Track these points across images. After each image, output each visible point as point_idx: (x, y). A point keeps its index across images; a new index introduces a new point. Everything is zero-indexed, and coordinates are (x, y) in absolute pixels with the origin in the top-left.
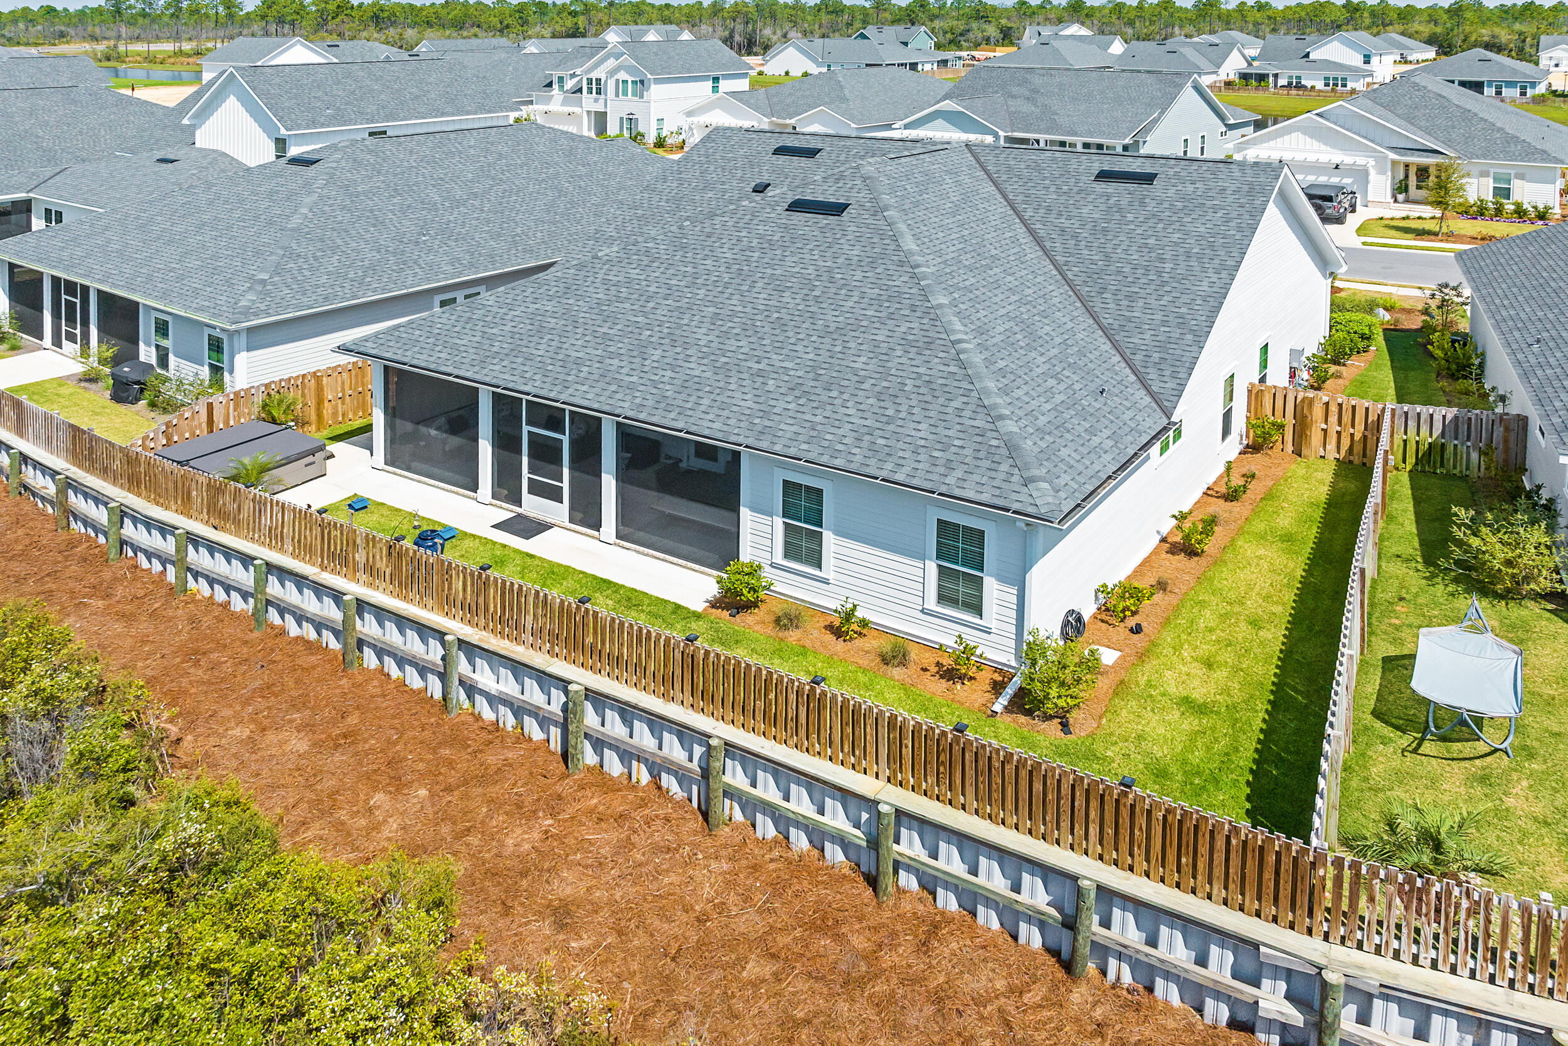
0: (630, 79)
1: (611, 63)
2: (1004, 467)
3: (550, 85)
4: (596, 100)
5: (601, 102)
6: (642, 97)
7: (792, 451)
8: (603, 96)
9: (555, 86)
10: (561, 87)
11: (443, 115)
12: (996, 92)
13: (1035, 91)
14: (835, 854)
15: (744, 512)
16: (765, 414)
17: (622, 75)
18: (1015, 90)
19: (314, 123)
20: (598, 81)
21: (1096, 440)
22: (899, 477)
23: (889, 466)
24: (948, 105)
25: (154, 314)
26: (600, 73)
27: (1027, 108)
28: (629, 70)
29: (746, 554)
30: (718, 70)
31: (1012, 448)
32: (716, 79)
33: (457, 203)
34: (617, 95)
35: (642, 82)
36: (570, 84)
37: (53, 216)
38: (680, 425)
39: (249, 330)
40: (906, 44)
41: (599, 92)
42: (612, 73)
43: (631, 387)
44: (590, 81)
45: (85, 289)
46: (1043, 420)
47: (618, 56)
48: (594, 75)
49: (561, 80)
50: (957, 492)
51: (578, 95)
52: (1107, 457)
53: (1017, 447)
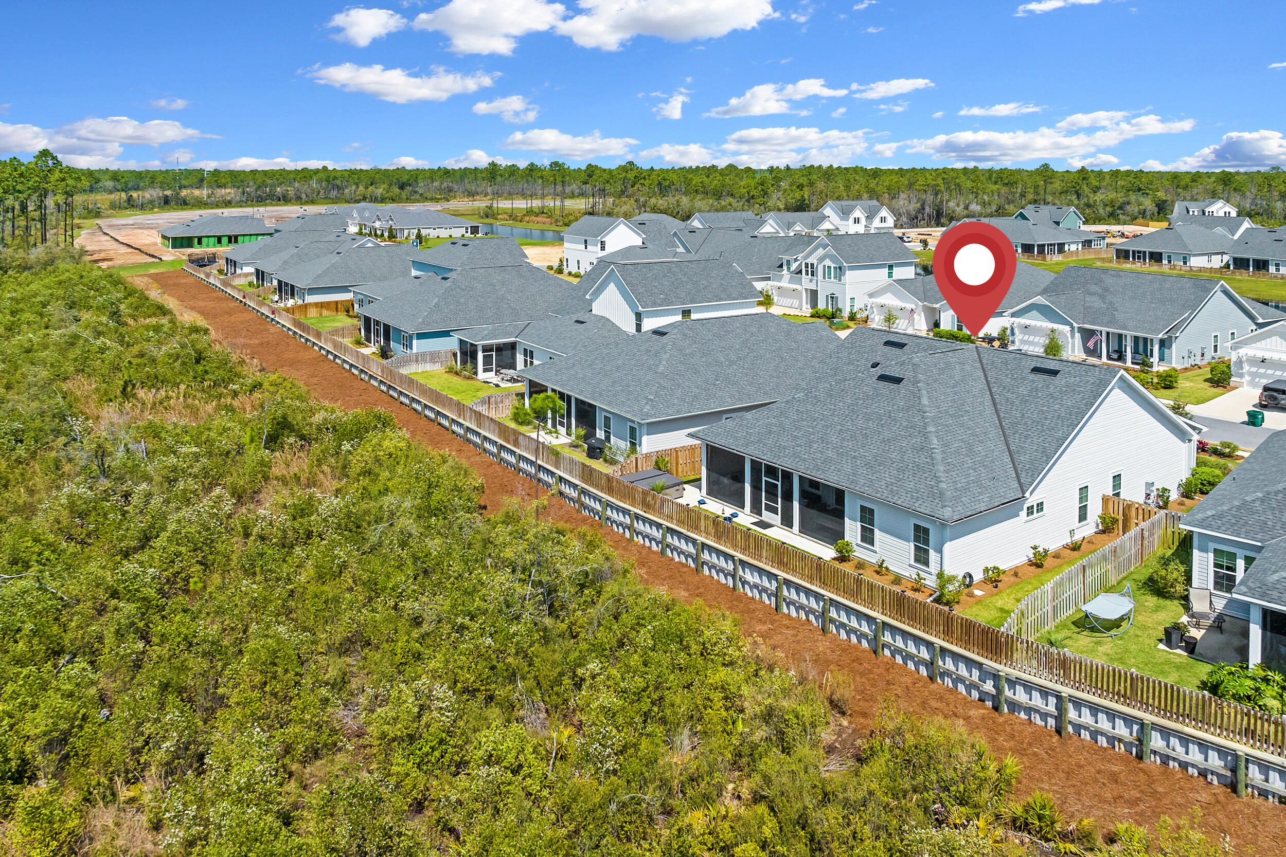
0: (833, 266)
1: (821, 252)
2: (937, 501)
3: (781, 266)
4: (811, 281)
5: (814, 281)
6: (840, 280)
7: (862, 490)
8: (815, 278)
9: (785, 267)
10: (789, 268)
11: (720, 300)
12: (1079, 289)
13: (1106, 290)
14: (865, 643)
15: (846, 519)
16: (854, 475)
17: (828, 262)
18: (1093, 288)
19: (654, 304)
20: (812, 265)
21: (981, 497)
22: (899, 502)
23: (896, 498)
24: (1039, 299)
25: (604, 413)
26: (812, 260)
27: (1097, 303)
28: (833, 259)
29: (847, 538)
30: (893, 259)
31: (942, 494)
32: (891, 267)
33: (732, 363)
34: (824, 278)
35: (840, 268)
36: (794, 266)
37: (529, 354)
38: (822, 477)
39: (648, 424)
40: (1058, 223)
41: (813, 275)
42: (821, 260)
43: (805, 460)
44: (807, 266)
45: (569, 397)
46: (960, 485)
47: (825, 246)
48: (809, 261)
49: (788, 262)
50: (918, 509)
51: (799, 275)
52: (982, 504)
53: (944, 494)
